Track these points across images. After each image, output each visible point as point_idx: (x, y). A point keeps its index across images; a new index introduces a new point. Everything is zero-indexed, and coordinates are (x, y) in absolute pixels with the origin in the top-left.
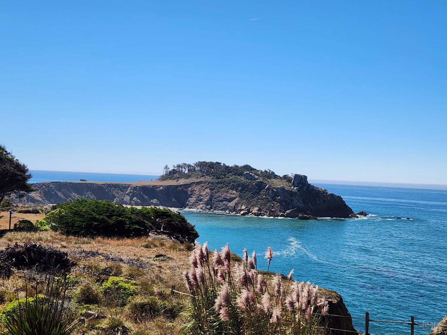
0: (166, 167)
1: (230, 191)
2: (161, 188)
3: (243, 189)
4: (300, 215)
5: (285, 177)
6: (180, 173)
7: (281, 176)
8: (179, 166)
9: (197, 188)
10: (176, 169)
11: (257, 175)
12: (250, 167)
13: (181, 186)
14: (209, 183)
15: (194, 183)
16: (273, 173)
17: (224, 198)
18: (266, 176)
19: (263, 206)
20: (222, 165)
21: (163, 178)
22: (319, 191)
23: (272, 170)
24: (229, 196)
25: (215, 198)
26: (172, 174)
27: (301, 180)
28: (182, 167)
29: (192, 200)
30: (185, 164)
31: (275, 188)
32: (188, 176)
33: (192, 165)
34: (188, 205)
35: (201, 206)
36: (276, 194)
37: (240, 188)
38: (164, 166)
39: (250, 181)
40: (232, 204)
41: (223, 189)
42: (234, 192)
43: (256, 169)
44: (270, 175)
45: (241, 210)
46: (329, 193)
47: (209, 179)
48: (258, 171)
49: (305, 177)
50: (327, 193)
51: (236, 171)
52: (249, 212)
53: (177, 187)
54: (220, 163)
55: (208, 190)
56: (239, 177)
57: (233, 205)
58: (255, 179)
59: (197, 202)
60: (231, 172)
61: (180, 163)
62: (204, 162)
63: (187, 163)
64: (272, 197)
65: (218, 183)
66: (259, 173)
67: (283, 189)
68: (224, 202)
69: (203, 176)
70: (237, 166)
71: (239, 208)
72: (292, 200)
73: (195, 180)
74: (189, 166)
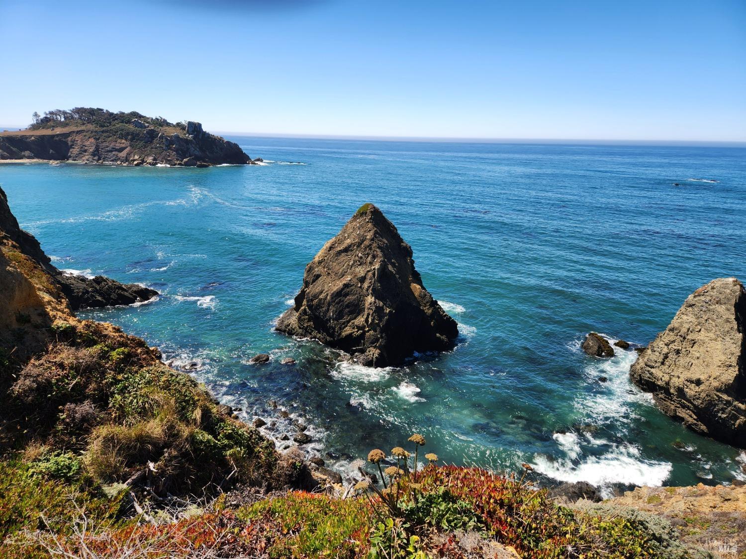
0: (36, 115)
1: (119, 141)
2: (33, 138)
3: (133, 137)
4: (198, 163)
5: (178, 124)
6: (55, 121)
7: (175, 123)
8: (51, 113)
9: (78, 138)
10: (48, 116)
11: (147, 123)
12: (138, 114)
13: (58, 135)
14: (92, 132)
15: (74, 132)
16: (165, 121)
17: (113, 148)
18: (157, 123)
19: (158, 156)
20: (105, 111)
21: (34, 127)
22: (215, 139)
23: (163, 117)
24: (118, 146)
25: (102, 149)
26: (46, 122)
27: (195, 128)
28: (56, 114)
29: (75, 151)
30: (60, 111)
31: (169, 137)
32: (64, 125)
33: (68, 112)
34: (70, 157)
35: (87, 157)
36: (170, 142)
37: (130, 137)
38: (33, 113)
39: (140, 129)
40: (123, 154)
41: (110, 138)
42: (123, 141)
43: (145, 117)
44: (163, 123)
45: (134, 160)
46: (226, 140)
47: (91, 127)
48: (148, 118)
49: (200, 125)
50: (223, 141)
51: (122, 118)
52: (143, 161)
53: (53, 136)
54: (102, 110)
55: (92, 140)
56: (127, 125)
57: (125, 155)
58: (145, 127)
59: (80, 154)
60: (116, 119)
61: (53, 109)
62: (82, 108)
63: (62, 109)
64: (166, 146)
65: (103, 132)
66: (149, 120)
67: (177, 137)
68: (114, 153)
69: (84, 124)
70: (123, 113)
71: (131, 159)
72: (188, 149)
73: (75, 129)
74: (64, 113)
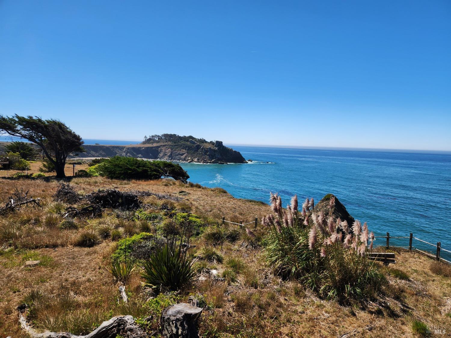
0: (146, 137)
1: (182, 150)
2: (143, 148)
3: (189, 148)
4: (219, 162)
5: (211, 142)
6: (154, 140)
7: (209, 142)
8: (153, 136)
9: (163, 148)
10: (151, 138)
11: (197, 141)
12: (192, 137)
13: (154, 147)
14: (170, 146)
15: (162, 145)
16: (205, 140)
17: (179, 154)
18: (201, 142)
19: (200, 158)
20: (177, 136)
21: (144, 143)
22: (229, 150)
23: (204, 138)
24: (181, 153)
25: (174, 154)
26: (149, 141)
27: (219, 144)
28: (154, 137)
29: (161, 155)
30: (156, 135)
31: (206, 148)
32: (158, 142)
33: (160, 136)
34: (159, 157)
35: (166, 158)
36: (206, 151)
37: (187, 148)
38: (144, 136)
39: (193, 144)
41: (178, 149)
42: (184, 150)
43: (195, 138)
44: (203, 141)
45: (188, 160)
46: (234, 150)
47: (170, 143)
48: (197, 139)
49: (222, 142)
50: (233, 151)
51: (185, 139)
52: (192, 161)
53: (152, 147)
54: (176, 135)
55: (170, 149)
56: (186, 142)
57: (184, 157)
58: (195, 143)
59: (163, 156)
60: (182, 140)
61: (154, 134)
62: (167, 134)
63: (157, 135)
64: (205, 153)
65: (175, 146)
66: (197, 140)
67: (210, 148)
68: (179, 156)
69: (167, 142)
70: (185, 137)
72: (215, 155)
73: (163, 144)
74: (158, 136)
